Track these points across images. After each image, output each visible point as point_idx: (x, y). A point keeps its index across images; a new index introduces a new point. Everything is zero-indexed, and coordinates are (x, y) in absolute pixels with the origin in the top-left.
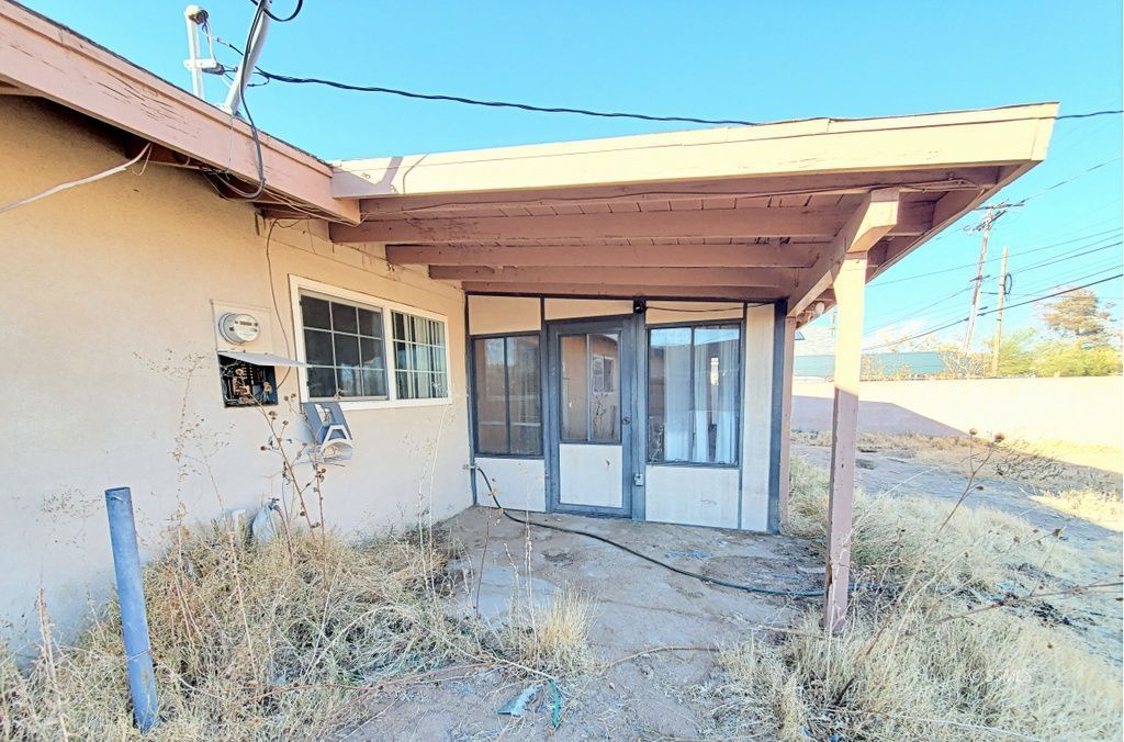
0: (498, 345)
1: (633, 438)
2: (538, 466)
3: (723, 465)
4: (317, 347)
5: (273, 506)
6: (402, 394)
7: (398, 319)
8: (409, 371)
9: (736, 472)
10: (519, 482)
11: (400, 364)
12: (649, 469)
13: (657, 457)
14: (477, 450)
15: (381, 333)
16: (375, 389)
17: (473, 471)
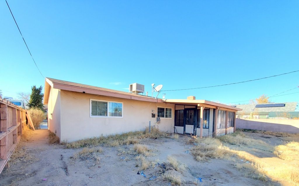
0: (181, 111)
1: (195, 124)
2: (183, 127)
3: (207, 128)
4: (158, 112)
5: (154, 126)
6: (166, 117)
7: (166, 109)
8: (167, 111)
9: (208, 129)
10: (180, 129)
11: (166, 113)
12: (197, 128)
13: (198, 127)
14: (175, 125)
15: (164, 111)
16: (163, 116)
17: (174, 128)
